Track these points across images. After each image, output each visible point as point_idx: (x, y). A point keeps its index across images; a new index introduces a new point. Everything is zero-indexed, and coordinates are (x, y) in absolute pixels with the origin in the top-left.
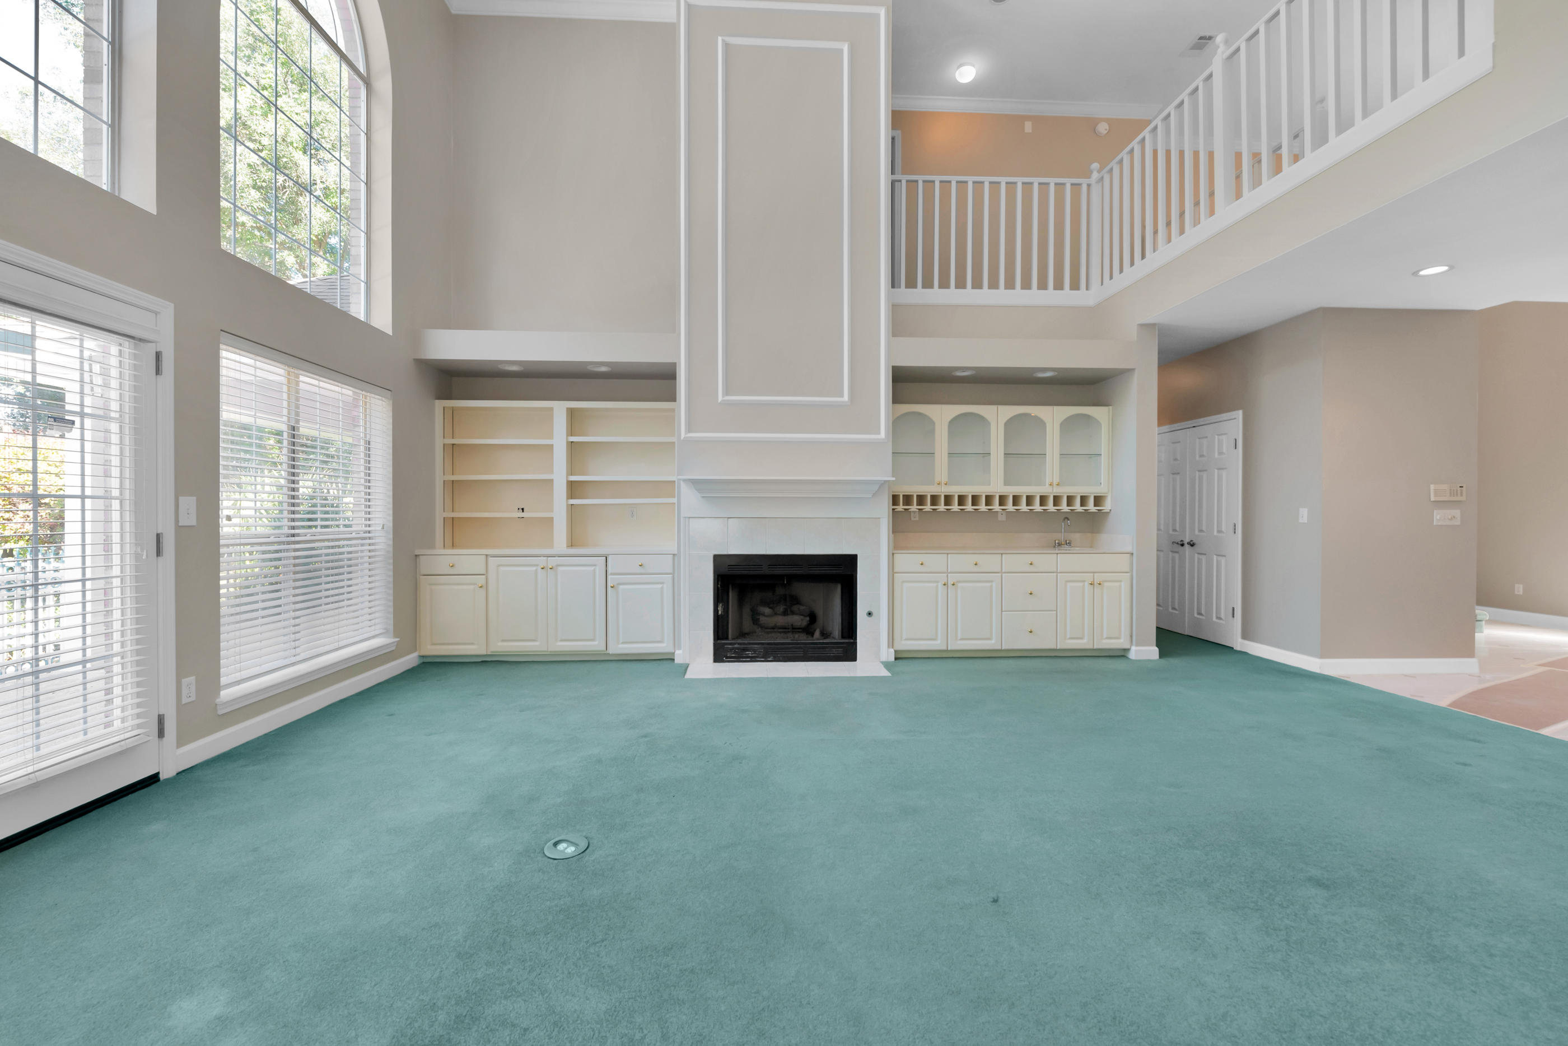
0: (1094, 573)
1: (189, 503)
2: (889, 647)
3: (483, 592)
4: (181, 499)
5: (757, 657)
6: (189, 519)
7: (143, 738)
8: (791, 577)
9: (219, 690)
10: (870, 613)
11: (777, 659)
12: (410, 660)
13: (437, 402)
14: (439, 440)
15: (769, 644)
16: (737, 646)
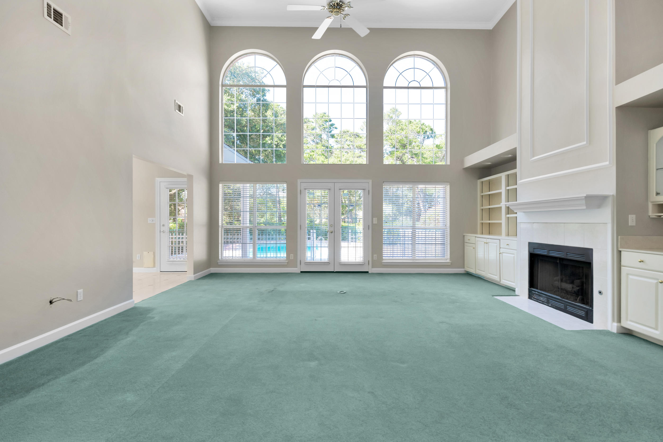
1: (375, 219)
2: (613, 321)
3: (474, 250)
4: (374, 217)
5: (544, 302)
6: (375, 222)
7: (364, 263)
8: (561, 259)
9: (383, 259)
10: (600, 292)
11: (552, 306)
12: (460, 270)
13: (478, 180)
14: (479, 194)
15: (549, 296)
16: (536, 293)
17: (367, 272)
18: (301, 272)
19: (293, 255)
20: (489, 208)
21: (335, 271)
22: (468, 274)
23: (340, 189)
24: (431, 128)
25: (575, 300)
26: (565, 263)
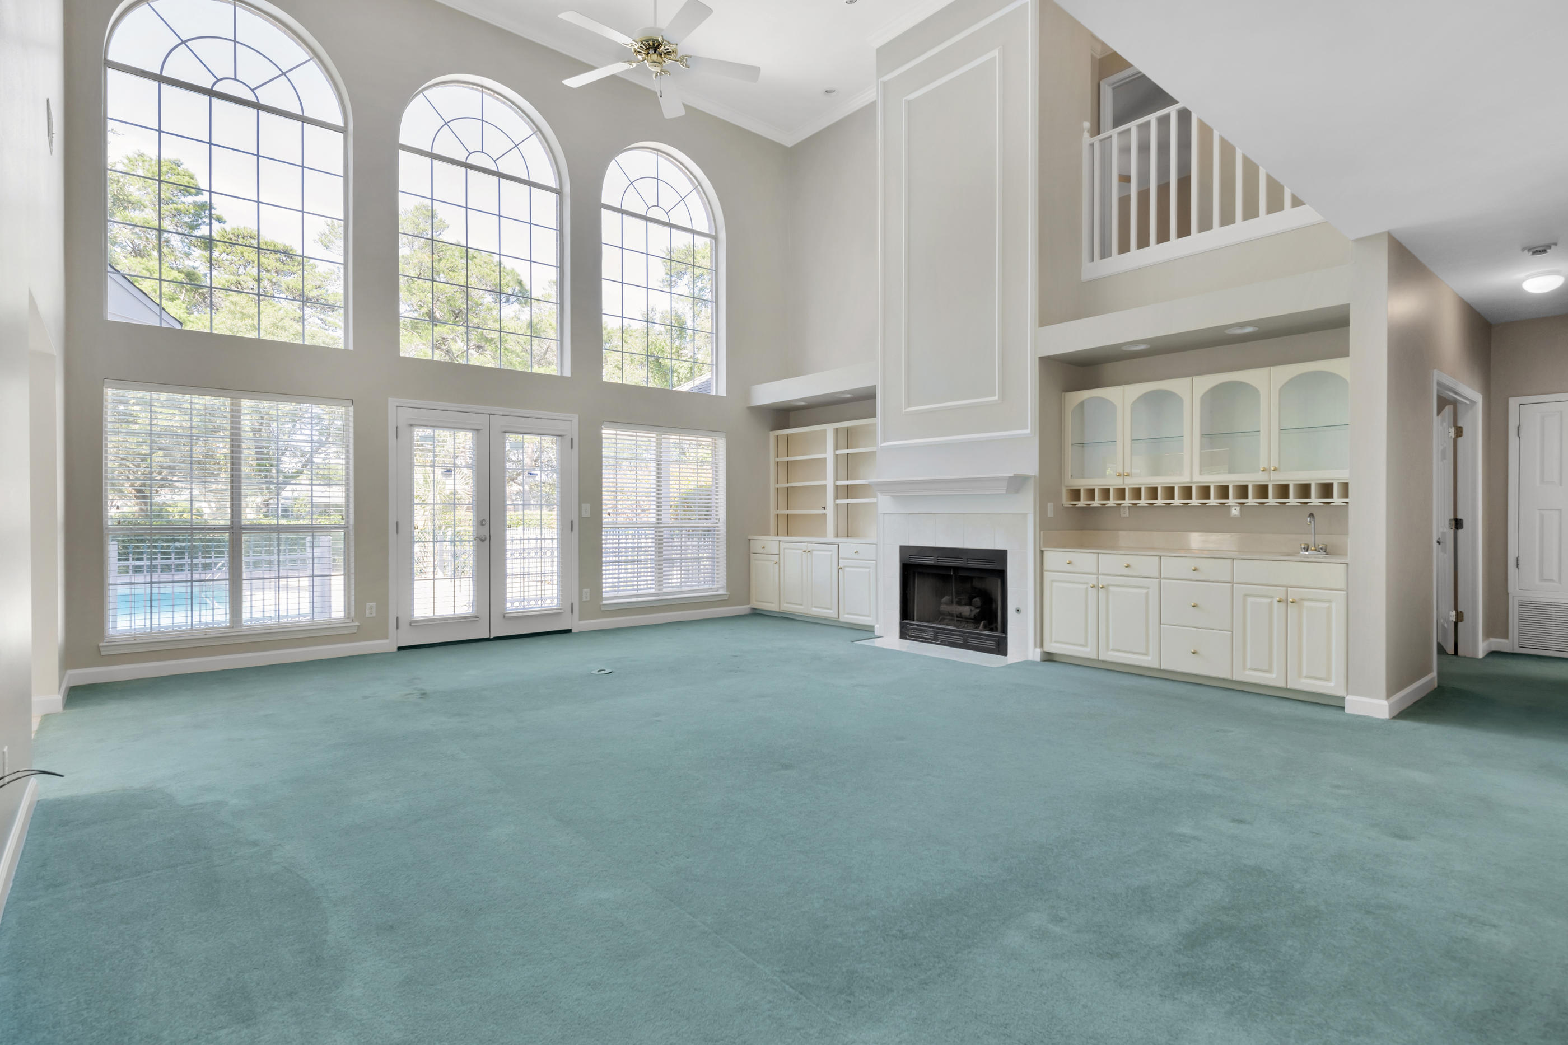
0: (1287, 587)
1: (586, 507)
2: (1035, 646)
3: (777, 566)
4: (583, 505)
5: (929, 639)
6: (586, 514)
7: (562, 611)
8: (956, 569)
9: (601, 598)
10: (1018, 610)
11: (943, 644)
12: (743, 609)
13: (771, 432)
14: (772, 459)
15: (938, 628)
16: (915, 627)
17: (569, 631)
18: (400, 649)
19: (374, 604)
20: (788, 488)
21: (491, 637)
22: (756, 614)
23: (505, 432)
24: (518, 279)
25: (976, 628)
26: (962, 574)
